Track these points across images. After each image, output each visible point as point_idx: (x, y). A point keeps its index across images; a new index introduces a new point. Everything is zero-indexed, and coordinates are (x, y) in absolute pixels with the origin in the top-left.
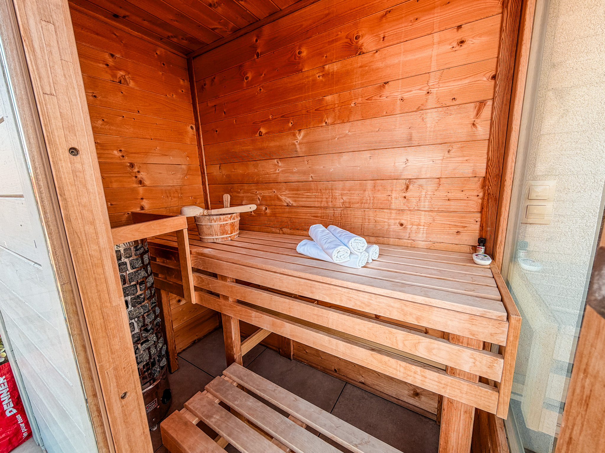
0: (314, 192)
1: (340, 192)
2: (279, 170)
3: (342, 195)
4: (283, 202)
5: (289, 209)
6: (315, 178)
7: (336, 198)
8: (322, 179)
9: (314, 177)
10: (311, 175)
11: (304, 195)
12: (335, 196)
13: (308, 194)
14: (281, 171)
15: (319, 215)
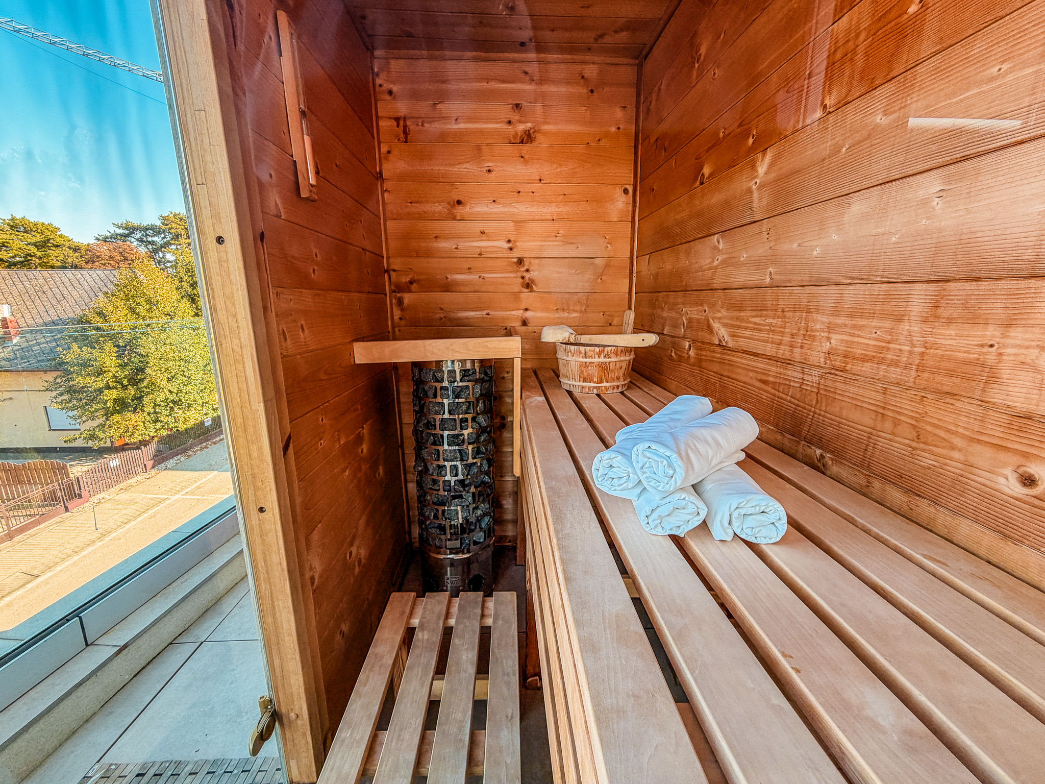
0: (770, 317)
1: (825, 319)
2: (718, 260)
3: (830, 328)
4: (714, 336)
5: (721, 353)
6: (778, 277)
7: (813, 338)
8: (790, 280)
9: (776, 273)
10: (770, 269)
11: (751, 322)
12: (812, 331)
13: (757, 320)
14: (722, 261)
15: (771, 379)
